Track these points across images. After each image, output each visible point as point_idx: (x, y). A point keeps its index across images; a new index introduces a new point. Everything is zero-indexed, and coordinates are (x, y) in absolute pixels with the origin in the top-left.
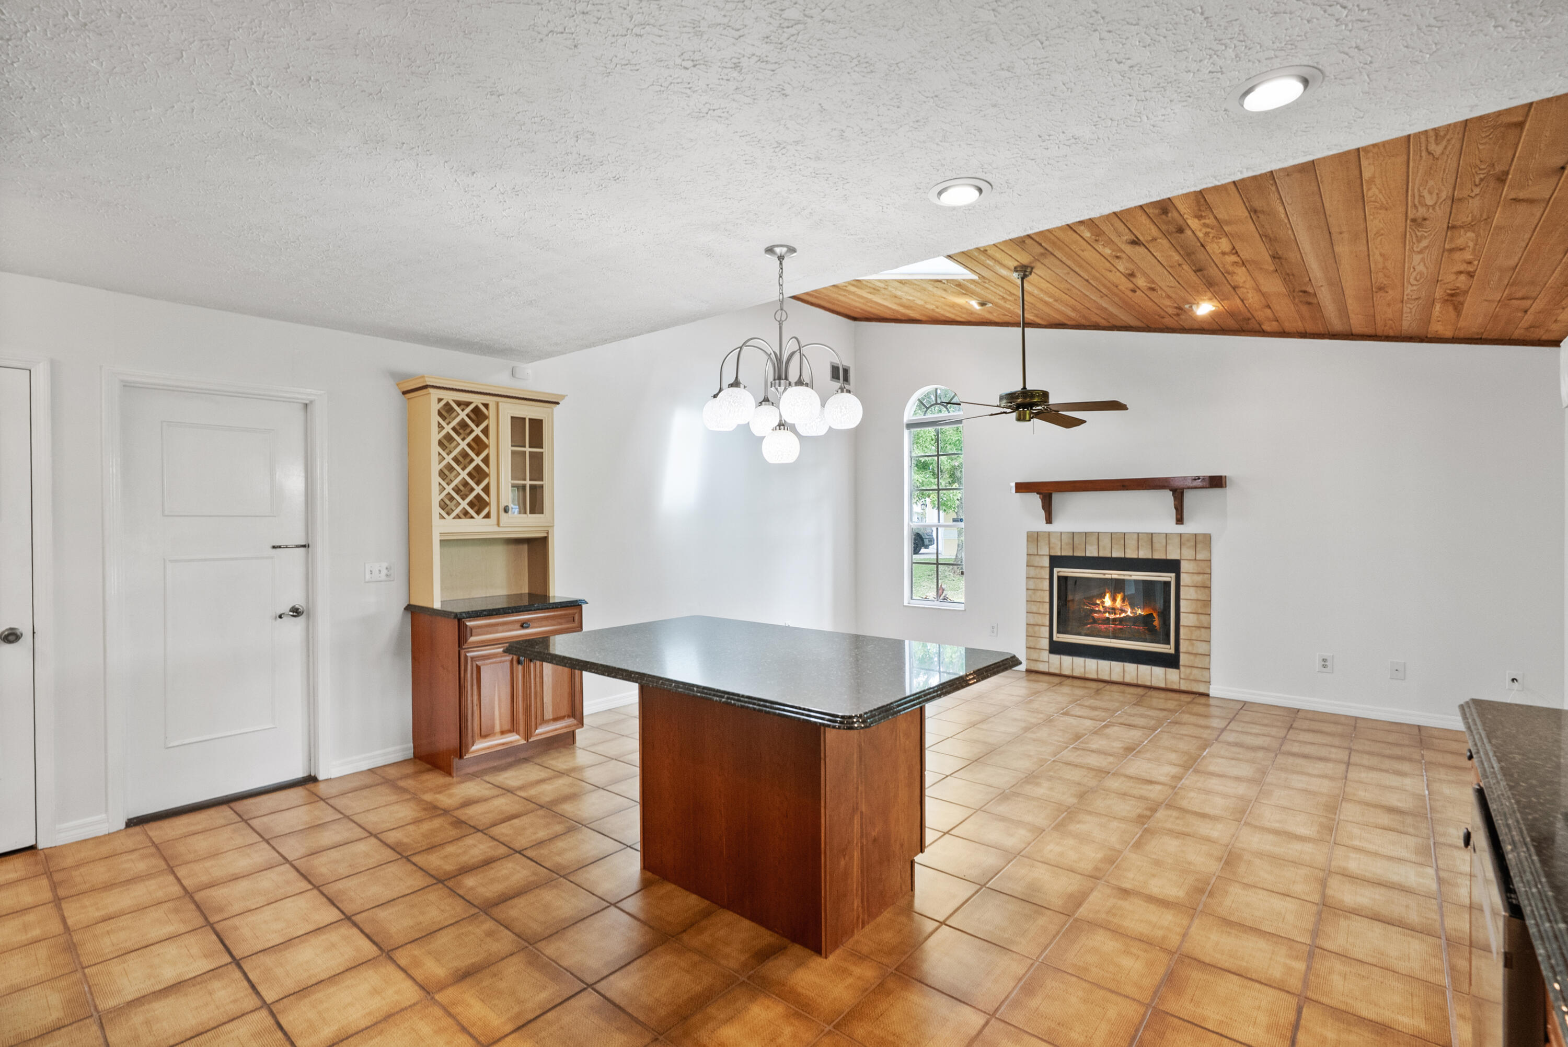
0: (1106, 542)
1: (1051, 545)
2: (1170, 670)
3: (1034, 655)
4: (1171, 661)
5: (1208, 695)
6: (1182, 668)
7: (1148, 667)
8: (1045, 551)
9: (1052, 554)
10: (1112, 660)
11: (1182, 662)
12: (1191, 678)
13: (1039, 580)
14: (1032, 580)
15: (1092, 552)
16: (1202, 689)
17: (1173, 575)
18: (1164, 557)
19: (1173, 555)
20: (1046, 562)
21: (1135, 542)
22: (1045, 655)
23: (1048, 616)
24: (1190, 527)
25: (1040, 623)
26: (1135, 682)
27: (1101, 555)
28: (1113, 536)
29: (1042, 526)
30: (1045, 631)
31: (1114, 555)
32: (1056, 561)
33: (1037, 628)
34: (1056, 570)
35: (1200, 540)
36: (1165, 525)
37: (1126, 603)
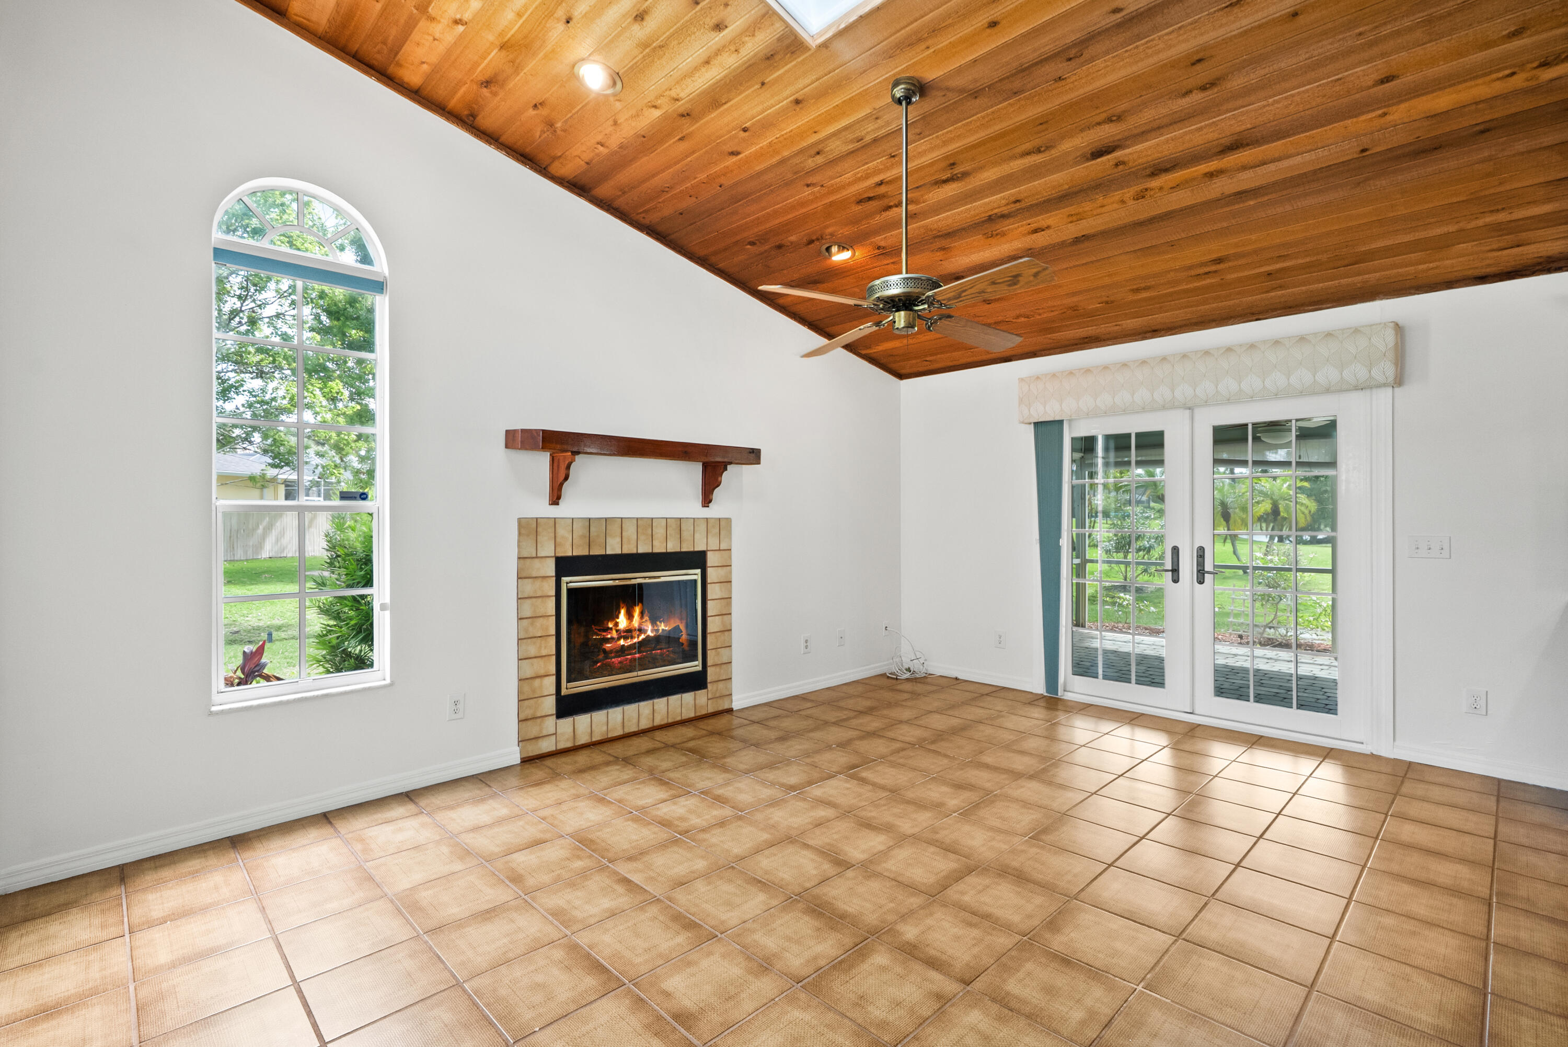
0: (630, 531)
1: (558, 540)
2: (699, 692)
3: (533, 730)
4: (696, 682)
5: (730, 711)
6: (709, 686)
7: (677, 697)
8: (548, 550)
9: (560, 554)
10: (639, 701)
11: (709, 679)
12: (718, 695)
13: (540, 600)
14: (528, 601)
15: (614, 548)
16: (726, 707)
17: (698, 571)
18: (692, 549)
19: (700, 547)
20: (550, 568)
21: (663, 531)
22: (550, 724)
23: (554, 658)
24: (714, 511)
25: (542, 672)
26: (665, 722)
27: (625, 551)
28: (640, 522)
29: (542, 509)
30: (549, 684)
31: (641, 551)
32: (565, 566)
33: (537, 682)
34: (565, 579)
35: (723, 526)
36: (691, 508)
37: (646, 618)
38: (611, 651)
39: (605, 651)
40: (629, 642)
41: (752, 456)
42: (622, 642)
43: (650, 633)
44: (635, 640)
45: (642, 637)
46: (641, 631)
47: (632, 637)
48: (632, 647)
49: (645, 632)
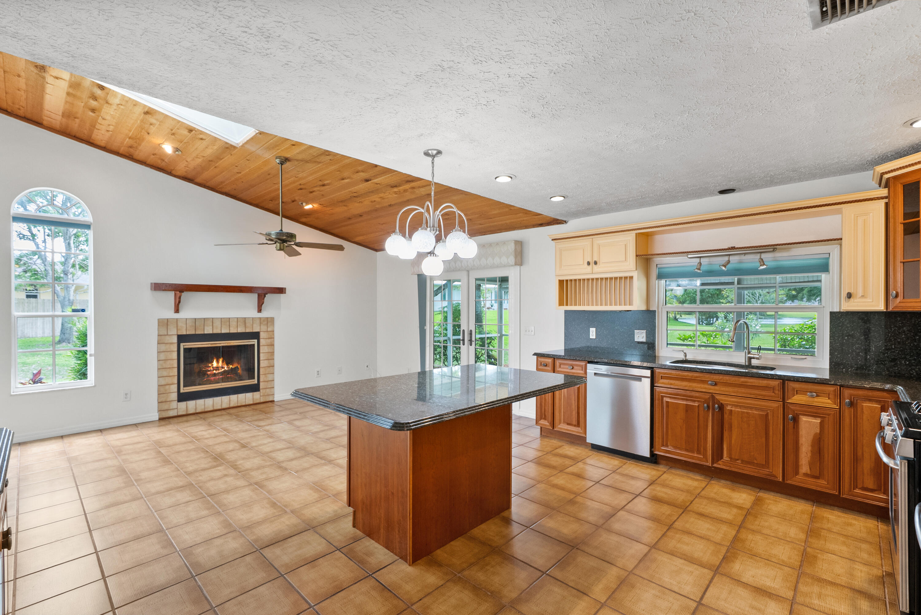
0: (217, 324)
1: (178, 328)
2: (255, 393)
3: (165, 406)
4: (255, 388)
5: (274, 401)
6: (261, 390)
7: (244, 394)
8: (173, 332)
9: (179, 334)
10: (222, 396)
11: (261, 387)
12: (266, 394)
13: (169, 353)
14: (163, 353)
15: (208, 330)
16: (271, 399)
17: (256, 340)
18: (252, 331)
19: (256, 330)
20: (175, 339)
21: (235, 323)
22: (174, 404)
23: (176, 377)
24: (265, 314)
25: (170, 382)
26: (236, 405)
27: (215, 332)
28: (222, 320)
29: (170, 314)
30: (174, 388)
31: (223, 332)
32: (181, 338)
33: (167, 387)
34: (182, 345)
35: (270, 321)
36: (252, 313)
37: (225, 363)
38: (210, 375)
39: (207, 374)
40: (217, 372)
41: (281, 291)
42: (215, 372)
43: (226, 368)
44: (220, 371)
45: (223, 370)
46: (222, 368)
47: (219, 370)
48: (219, 373)
49: (224, 368)
